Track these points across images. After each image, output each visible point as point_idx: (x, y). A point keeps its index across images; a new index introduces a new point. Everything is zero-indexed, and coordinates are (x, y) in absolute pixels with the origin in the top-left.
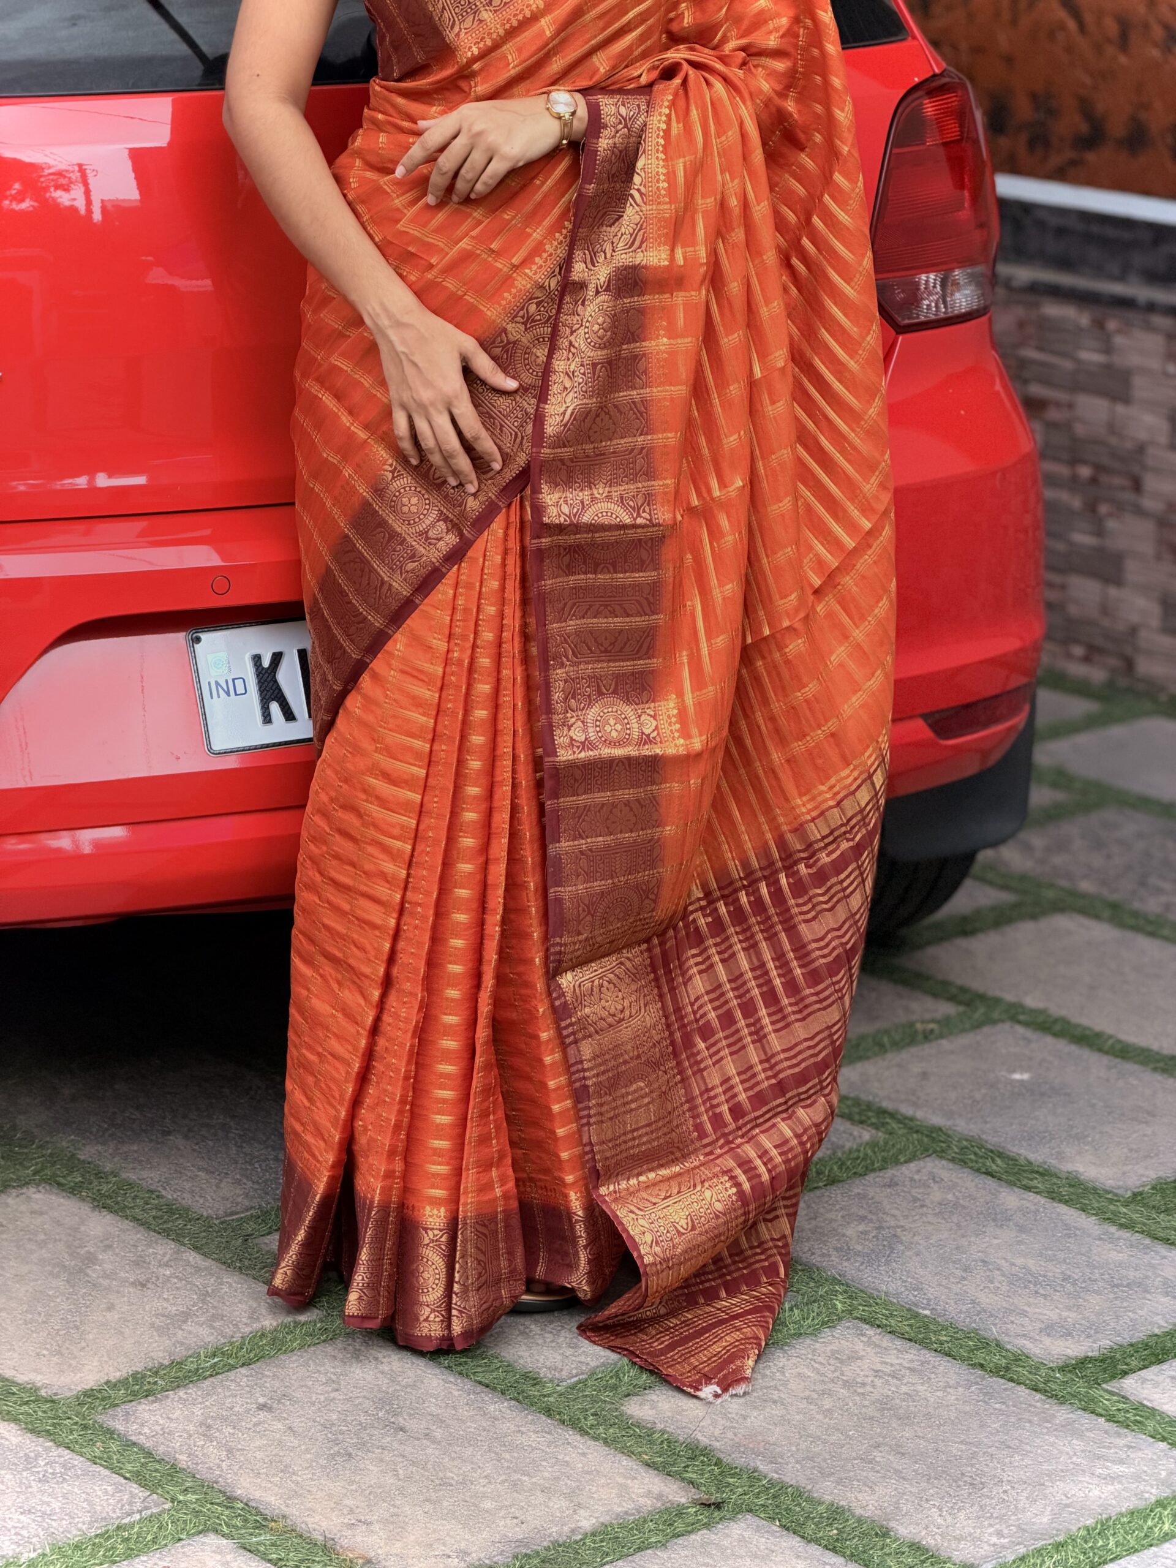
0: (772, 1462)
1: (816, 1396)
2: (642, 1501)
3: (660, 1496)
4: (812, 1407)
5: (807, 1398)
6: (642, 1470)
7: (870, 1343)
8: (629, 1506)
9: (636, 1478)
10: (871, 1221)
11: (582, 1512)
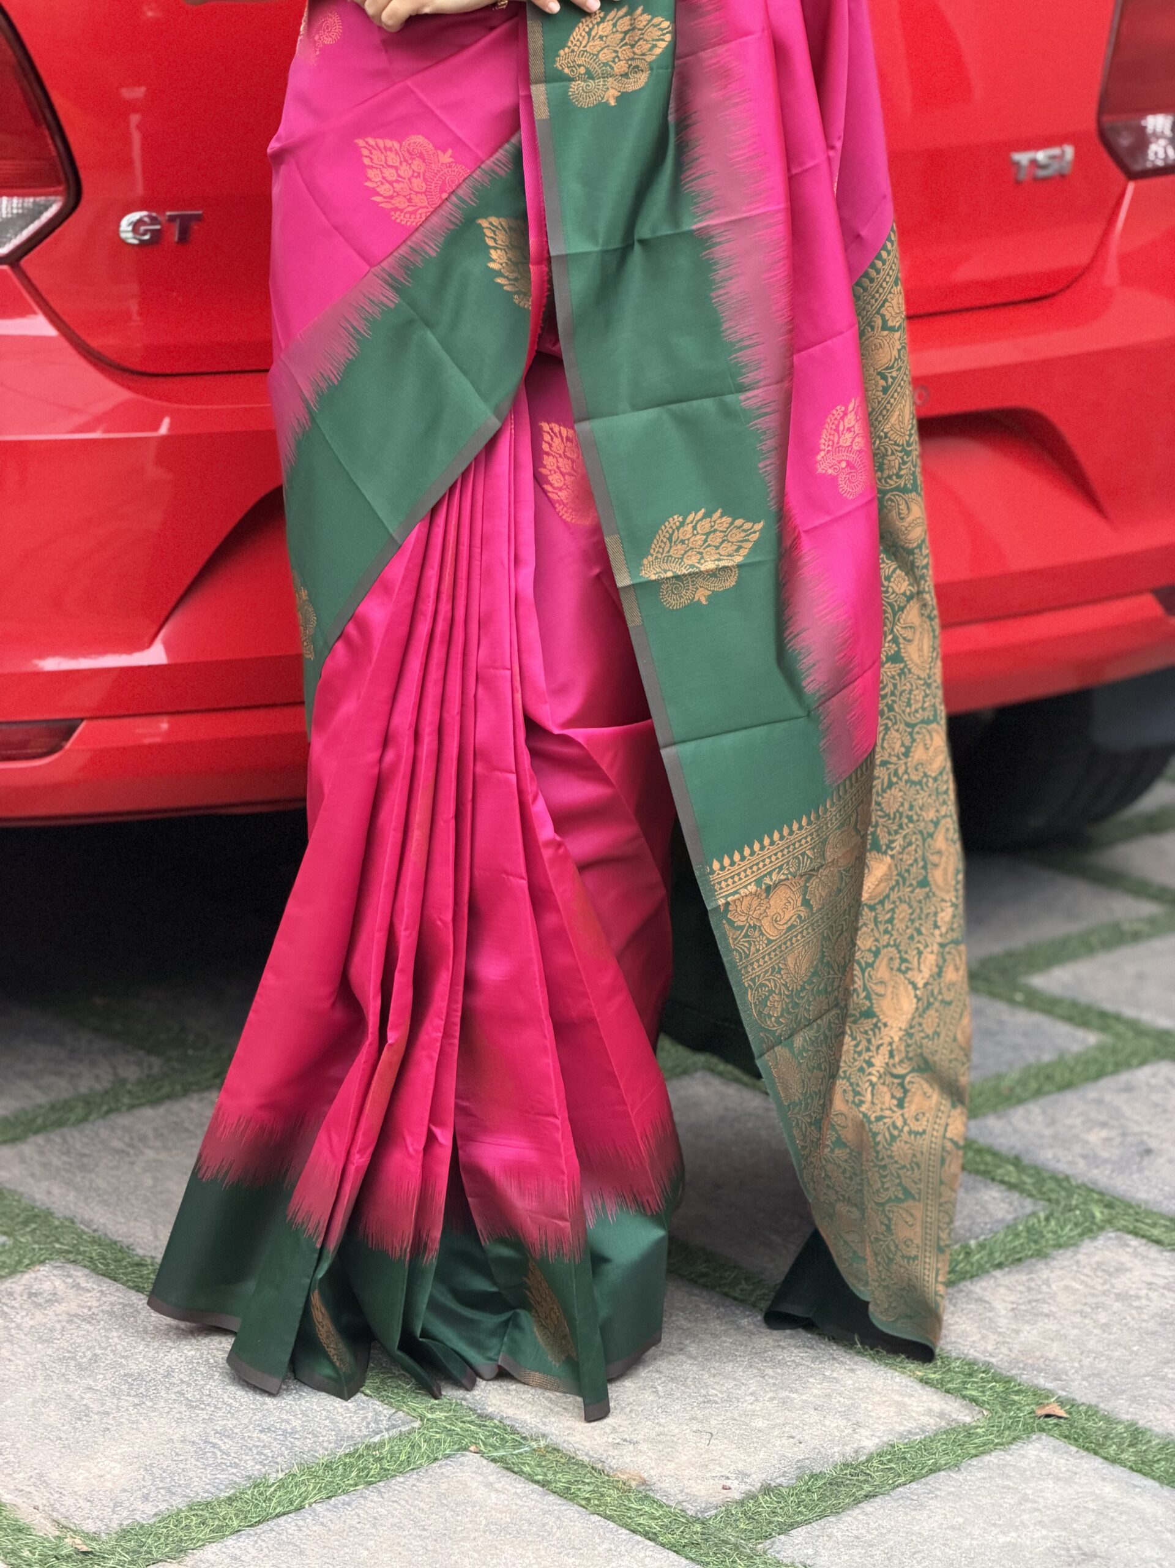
0: (1056, 1379)
1: (1089, 1310)
2: (925, 1419)
3: (942, 1415)
4: (1087, 1321)
5: (1081, 1312)
6: (918, 1386)
7: (1135, 1254)
8: (910, 1425)
9: (912, 1396)
10: (1113, 1127)
11: (862, 1430)
